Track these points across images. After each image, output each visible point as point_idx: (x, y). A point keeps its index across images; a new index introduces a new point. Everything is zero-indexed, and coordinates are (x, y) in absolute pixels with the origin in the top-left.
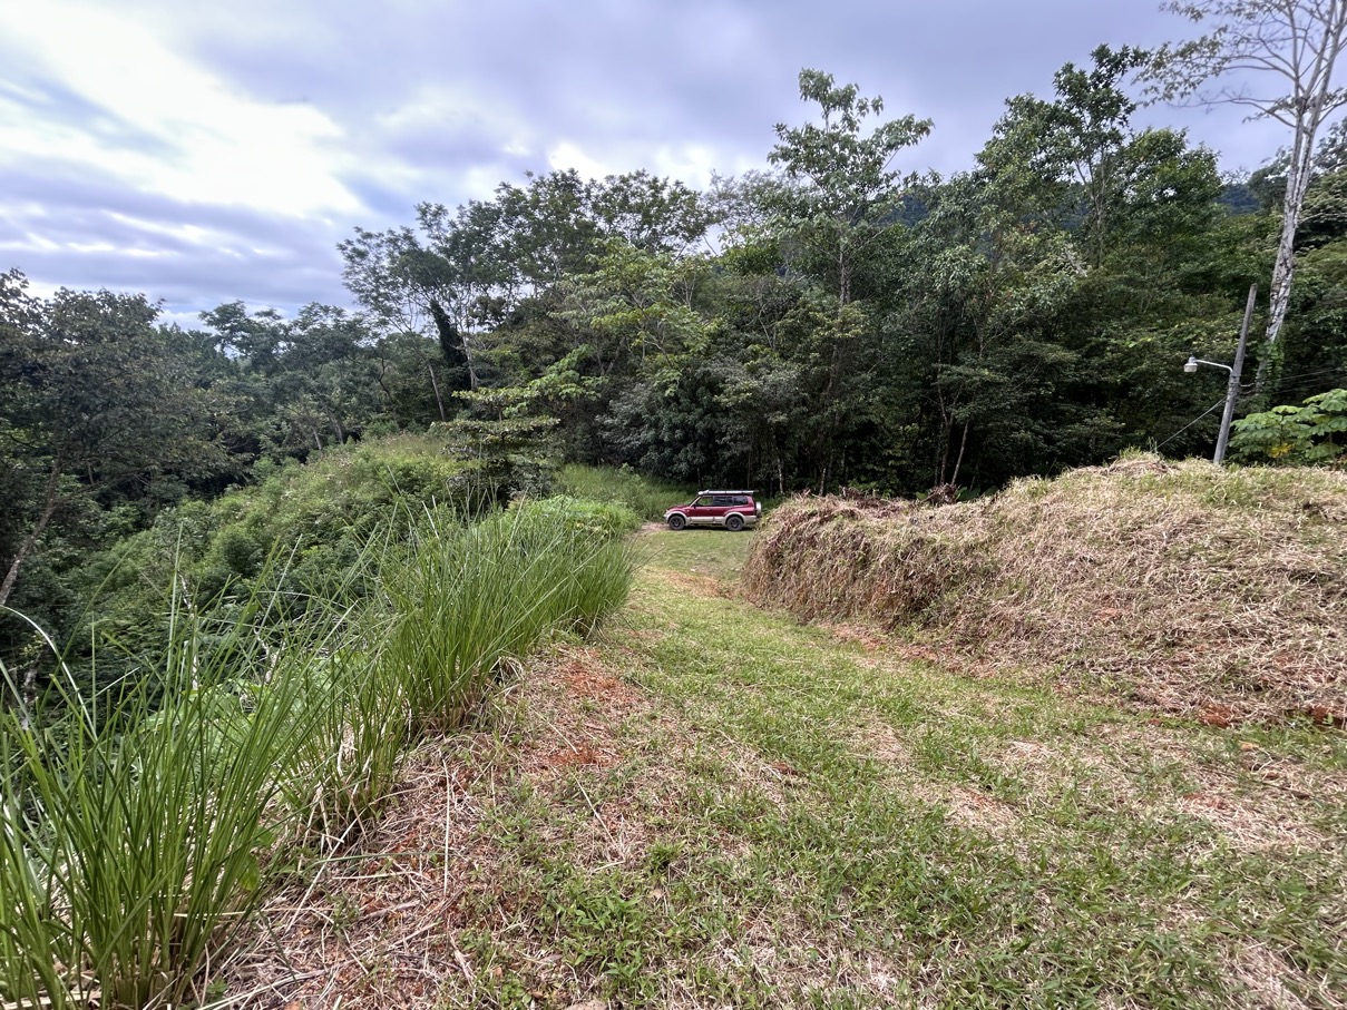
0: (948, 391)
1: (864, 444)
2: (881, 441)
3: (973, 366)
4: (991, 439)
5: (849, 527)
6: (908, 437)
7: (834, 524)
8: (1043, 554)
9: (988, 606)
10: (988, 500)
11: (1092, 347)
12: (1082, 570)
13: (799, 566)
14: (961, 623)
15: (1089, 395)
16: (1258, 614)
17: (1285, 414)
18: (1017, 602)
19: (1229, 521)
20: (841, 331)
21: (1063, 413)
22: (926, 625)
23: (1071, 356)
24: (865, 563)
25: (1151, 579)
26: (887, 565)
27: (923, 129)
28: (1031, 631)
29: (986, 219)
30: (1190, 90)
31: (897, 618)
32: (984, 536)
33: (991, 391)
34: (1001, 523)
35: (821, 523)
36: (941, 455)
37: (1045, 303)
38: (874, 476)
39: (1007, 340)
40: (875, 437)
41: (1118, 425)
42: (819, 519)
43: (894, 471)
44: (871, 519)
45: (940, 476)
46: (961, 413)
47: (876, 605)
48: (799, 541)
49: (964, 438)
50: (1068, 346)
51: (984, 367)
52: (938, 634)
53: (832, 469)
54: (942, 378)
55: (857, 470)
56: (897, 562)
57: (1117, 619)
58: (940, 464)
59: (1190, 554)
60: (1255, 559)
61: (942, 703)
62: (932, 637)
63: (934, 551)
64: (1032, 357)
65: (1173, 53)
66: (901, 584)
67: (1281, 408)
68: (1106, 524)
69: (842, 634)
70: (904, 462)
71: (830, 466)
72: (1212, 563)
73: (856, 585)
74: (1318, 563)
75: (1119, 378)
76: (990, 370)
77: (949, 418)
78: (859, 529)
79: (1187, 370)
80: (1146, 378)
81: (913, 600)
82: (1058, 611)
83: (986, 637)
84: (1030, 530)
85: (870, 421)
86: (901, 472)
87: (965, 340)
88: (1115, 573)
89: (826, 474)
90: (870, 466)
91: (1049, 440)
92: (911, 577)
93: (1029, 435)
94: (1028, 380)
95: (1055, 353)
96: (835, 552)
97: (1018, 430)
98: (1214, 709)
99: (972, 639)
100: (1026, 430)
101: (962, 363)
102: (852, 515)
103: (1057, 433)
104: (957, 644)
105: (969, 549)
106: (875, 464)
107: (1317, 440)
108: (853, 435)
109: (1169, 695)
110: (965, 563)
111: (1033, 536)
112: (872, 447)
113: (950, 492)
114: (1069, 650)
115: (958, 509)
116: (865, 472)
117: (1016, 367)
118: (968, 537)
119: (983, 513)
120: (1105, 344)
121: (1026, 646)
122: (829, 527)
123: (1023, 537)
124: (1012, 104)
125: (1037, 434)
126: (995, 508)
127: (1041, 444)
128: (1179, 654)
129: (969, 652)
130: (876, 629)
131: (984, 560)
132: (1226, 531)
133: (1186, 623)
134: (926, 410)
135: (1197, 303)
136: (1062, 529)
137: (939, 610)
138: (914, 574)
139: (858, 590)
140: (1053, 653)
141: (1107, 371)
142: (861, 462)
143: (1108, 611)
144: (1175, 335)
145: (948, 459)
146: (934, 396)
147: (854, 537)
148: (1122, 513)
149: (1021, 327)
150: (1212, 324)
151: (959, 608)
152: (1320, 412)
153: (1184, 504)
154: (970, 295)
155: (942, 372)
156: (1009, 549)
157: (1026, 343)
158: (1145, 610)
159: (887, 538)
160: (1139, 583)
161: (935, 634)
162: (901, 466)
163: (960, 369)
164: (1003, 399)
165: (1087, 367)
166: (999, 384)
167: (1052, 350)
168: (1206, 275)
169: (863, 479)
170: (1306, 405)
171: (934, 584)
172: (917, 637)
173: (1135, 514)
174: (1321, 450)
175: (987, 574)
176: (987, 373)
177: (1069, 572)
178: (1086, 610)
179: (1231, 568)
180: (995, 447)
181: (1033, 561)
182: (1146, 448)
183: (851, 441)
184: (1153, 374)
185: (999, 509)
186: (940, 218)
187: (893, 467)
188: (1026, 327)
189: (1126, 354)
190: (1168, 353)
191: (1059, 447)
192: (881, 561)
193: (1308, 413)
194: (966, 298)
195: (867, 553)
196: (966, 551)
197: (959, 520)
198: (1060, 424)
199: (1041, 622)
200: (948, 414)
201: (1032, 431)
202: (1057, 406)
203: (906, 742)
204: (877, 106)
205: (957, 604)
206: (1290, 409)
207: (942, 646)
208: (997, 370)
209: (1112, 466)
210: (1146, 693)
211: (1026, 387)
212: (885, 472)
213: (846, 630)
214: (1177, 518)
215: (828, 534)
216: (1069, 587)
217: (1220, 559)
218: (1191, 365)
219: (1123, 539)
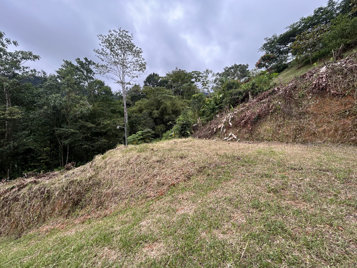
0: (60, 136)
1: (28, 156)
2: (36, 154)
3: (67, 128)
4: (76, 148)
5: (35, 187)
6: (46, 152)
7: (27, 188)
8: (112, 173)
9: (102, 192)
10: (90, 163)
11: (97, 123)
12: (122, 174)
13: (9, 213)
14: (95, 201)
15: (99, 134)
16: (156, 170)
17: (134, 136)
18: (109, 188)
19: (144, 155)
20: (10, 116)
21: (94, 139)
22: (82, 208)
23: (93, 125)
24: (49, 198)
25: (136, 171)
26: (60, 194)
27: (36, 57)
28: (116, 194)
29: (65, 88)
30: (104, 74)
31: (69, 211)
32: (94, 173)
33: (74, 135)
34: (97, 168)
35: (19, 190)
36: (61, 155)
37: (85, 112)
38: (35, 167)
39: (76, 121)
40: (33, 153)
41: (107, 141)
42: (17, 189)
43: (44, 164)
44: (45, 181)
45: (61, 162)
46: (66, 142)
47: (58, 211)
48: (7, 202)
49: (68, 149)
50: (92, 123)
51: (71, 128)
52: (88, 209)
53: (12, 169)
54: (58, 132)
55: (26, 167)
56: (64, 191)
57: (134, 182)
58: (61, 158)
59: (141, 163)
60: (151, 161)
61: (112, 227)
62: (86, 211)
63: (78, 183)
64: (84, 126)
65: (100, 65)
66: (68, 199)
67: (133, 135)
68: (123, 161)
69: (45, 230)
70: (47, 160)
71: (11, 168)
72: (145, 163)
73: (46, 207)
74: (158, 159)
75: (104, 131)
76: (73, 129)
77: (62, 144)
78: (42, 186)
79: (118, 128)
80: (110, 130)
81: (74, 202)
82: (120, 185)
83: (104, 201)
84: (106, 168)
85: (29, 148)
86: (47, 164)
87: (63, 121)
88: (129, 172)
89: (9, 171)
90: (32, 164)
91: (93, 147)
92: (71, 195)
93: (87, 146)
94: (84, 131)
95: (90, 125)
96: (31, 199)
97: (84, 145)
98: (160, 192)
99: (100, 204)
100: (86, 145)
101: (64, 128)
102: (35, 182)
103: (94, 144)
104: (96, 209)
105: (90, 178)
106: (35, 163)
107: (139, 140)
108: (22, 154)
109: (152, 194)
110: (90, 183)
111: (107, 169)
112: (32, 157)
113: (73, 165)
114: (128, 194)
115: (81, 168)
116: (31, 167)
117: (80, 128)
118: (89, 175)
119: (90, 167)
120: (100, 123)
121: (117, 199)
122: (25, 190)
123: (105, 170)
124: (65, 62)
125: (89, 145)
126: (93, 165)
127: (91, 148)
128: (149, 184)
129: (101, 208)
130: (61, 219)
131: (97, 180)
132: (144, 157)
133: (146, 177)
134: (52, 142)
135: (115, 115)
136: (114, 165)
137: (85, 201)
138: (72, 193)
139: (48, 209)
140: (124, 197)
141: (102, 129)
142: (28, 163)
143: (131, 181)
144: (113, 121)
145: (64, 157)
146: (55, 138)
147: (40, 190)
148: (125, 158)
149: (79, 118)
150: (119, 120)
151: (92, 197)
152: (138, 135)
153: (135, 154)
154: (63, 108)
155: (57, 130)
156: (102, 175)
157: (82, 122)
158: (138, 178)
159: (57, 185)
160: (134, 172)
161: (86, 209)
162: (47, 161)
163: (63, 129)
164: (79, 137)
165: (97, 128)
166: (77, 133)
167: (88, 124)
168: (114, 110)
169: (30, 169)
170: (136, 134)
171: (81, 194)
172: (81, 213)
173: (128, 157)
174: (140, 142)
175: (98, 184)
176: (72, 130)
177: (119, 175)
178: (127, 183)
179: (148, 163)
180: (77, 151)
181: (110, 175)
182: (122, 144)
183: (21, 157)
184: (111, 129)
185: (95, 164)
186: (48, 85)
187: (43, 162)
188: (81, 118)
189: (105, 125)
190: (112, 125)
191: (95, 148)
192: (56, 194)
193: (137, 135)
194: (61, 109)
195: (49, 193)
196: (89, 179)
197: (83, 171)
198: (94, 142)
199: (118, 190)
200: (61, 143)
201: (88, 145)
202: (92, 138)
203: (114, 248)
204: (15, 43)
205: (91, 196)
206: (134, 135)
207: (91, 212)
208: (75, 129)
209: (116, 149)
210: (149, 195)
211: (84, 134)
212: (40, 165)
213: (45, 227)
214: (136, 156)
215: (25, 193)
216: (121, 179)
217: (146, 162)
218: (118, 127)
219: (128, 164)
